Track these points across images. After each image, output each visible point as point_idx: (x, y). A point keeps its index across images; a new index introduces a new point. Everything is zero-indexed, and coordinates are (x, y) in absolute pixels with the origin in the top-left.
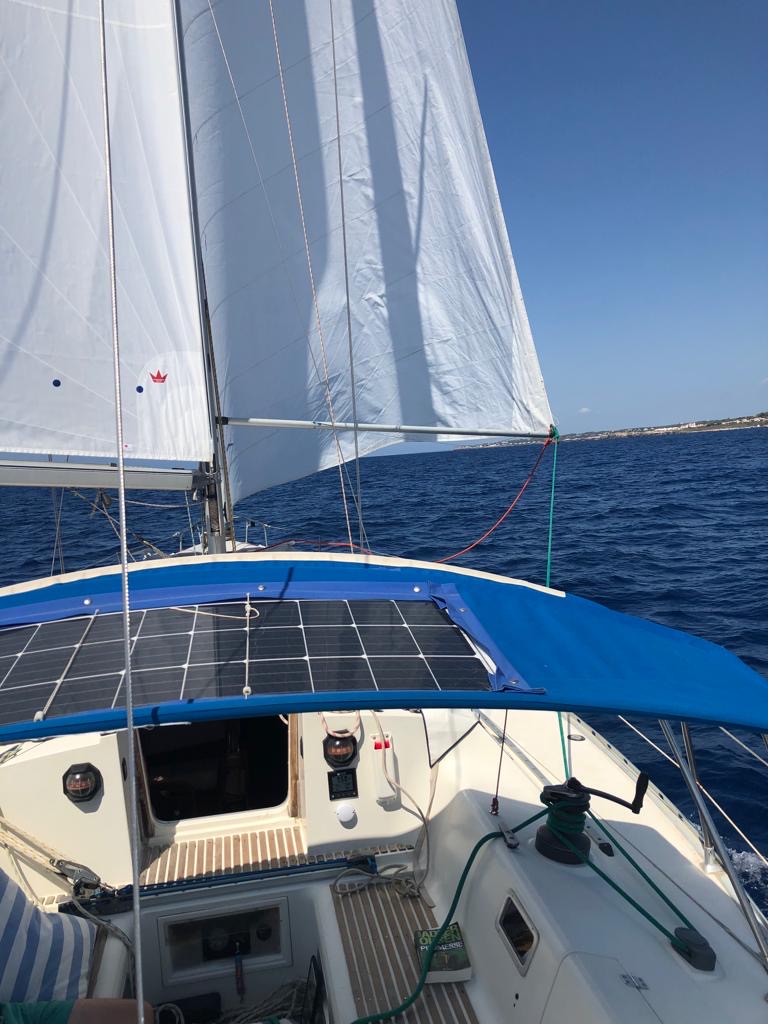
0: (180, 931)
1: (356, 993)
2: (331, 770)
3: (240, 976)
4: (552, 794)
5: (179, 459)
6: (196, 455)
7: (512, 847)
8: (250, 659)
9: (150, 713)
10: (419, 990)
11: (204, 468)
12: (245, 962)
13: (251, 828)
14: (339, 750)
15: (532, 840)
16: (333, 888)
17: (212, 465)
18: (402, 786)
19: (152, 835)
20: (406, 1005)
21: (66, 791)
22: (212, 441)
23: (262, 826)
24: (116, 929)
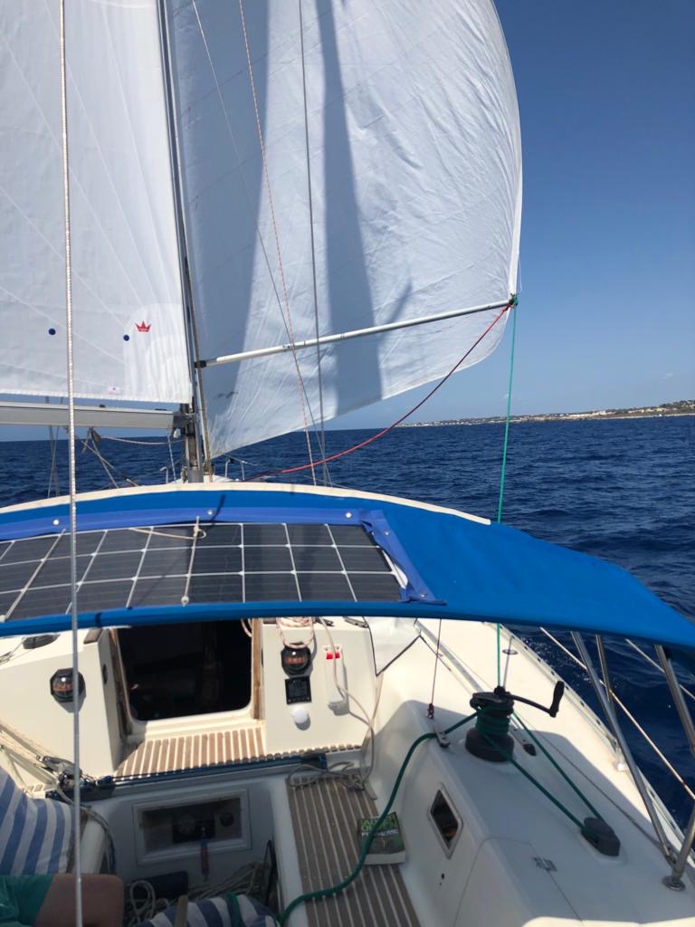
0: (153, 817)
1: (303, 872)
2: (287, 677)
3: (205, 857)
4: (481, 700)
5: (162, 401)
6: (177, 398)
7: (444, 746)
8: (192, 573)
9: (93, 617)
10: (358, 870)
11: (184, 408)
12: (209, 845)
13: (218, 728)
14: (295, 660)
15: (462, 741)
16: (288, 781)
17: (191, 407)
18: (350, 691)
19: (130, 733)
20: (347, 883)
21: (53, 692)
22: (191, 385)
23: (228, 727)
24: (96, 814)
